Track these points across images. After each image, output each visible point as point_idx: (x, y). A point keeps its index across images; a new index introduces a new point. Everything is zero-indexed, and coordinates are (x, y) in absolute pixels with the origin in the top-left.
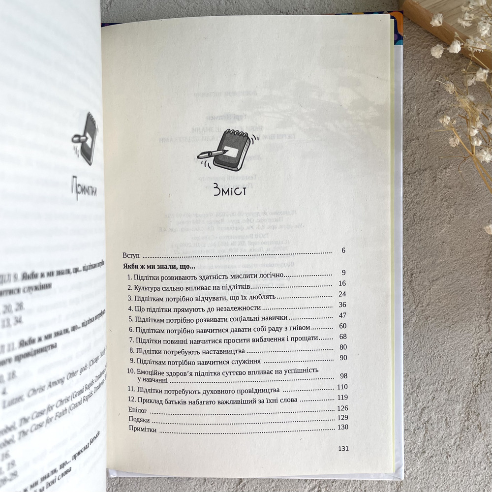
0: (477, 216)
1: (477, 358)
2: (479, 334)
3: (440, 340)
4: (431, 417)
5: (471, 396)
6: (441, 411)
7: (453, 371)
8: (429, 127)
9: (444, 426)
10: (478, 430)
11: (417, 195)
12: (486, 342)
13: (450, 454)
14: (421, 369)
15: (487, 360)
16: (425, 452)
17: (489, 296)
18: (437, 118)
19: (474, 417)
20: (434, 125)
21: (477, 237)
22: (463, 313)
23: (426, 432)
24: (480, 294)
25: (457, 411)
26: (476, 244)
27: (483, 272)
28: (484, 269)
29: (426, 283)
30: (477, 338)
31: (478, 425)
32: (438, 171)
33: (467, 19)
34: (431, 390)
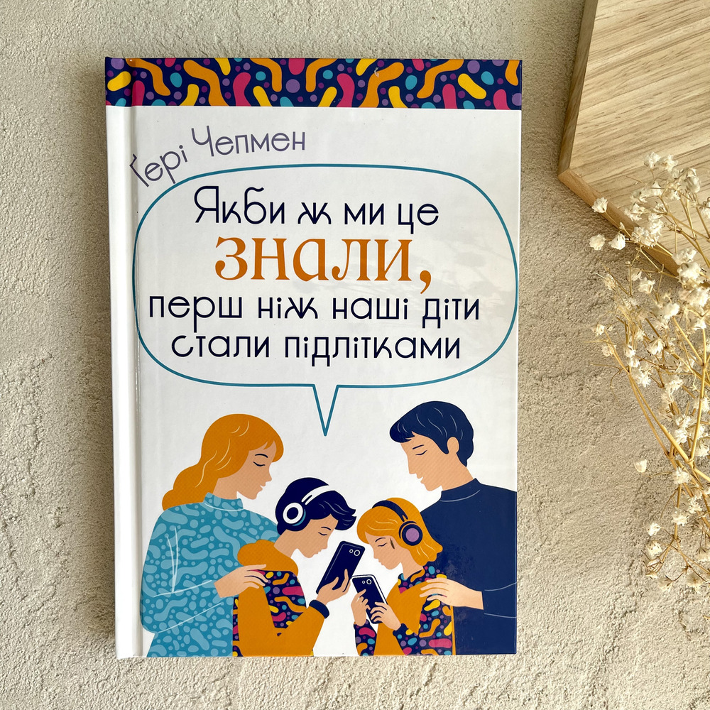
0: (629, 439)
1: (613, 616)
2: (617, 587)
3: (568, 589)
4: (547, 686)
5: (600, 664)
6: (560, 679)
7: (581, 630)
8: (581, 322)
9: (562, 699)
11: (558, 404)
12: (624, 598)
14: (540, 623)
15: (624, 621)
17: (634, 541)
18: (591, 313)
19: (600, 691)
20: (587, 320)
21: (627, 464)
22: (600, 558)
23: (539, 705)
24: (624, 537)
25: (580, 683)
26: (625, 474)
27: (629, 509)
28: (631, 505)
29: (558, 516)
30: (614, 591)
31: (605, 703)
32: (586, 377)
33: (635, 212)
34: (550, 652)
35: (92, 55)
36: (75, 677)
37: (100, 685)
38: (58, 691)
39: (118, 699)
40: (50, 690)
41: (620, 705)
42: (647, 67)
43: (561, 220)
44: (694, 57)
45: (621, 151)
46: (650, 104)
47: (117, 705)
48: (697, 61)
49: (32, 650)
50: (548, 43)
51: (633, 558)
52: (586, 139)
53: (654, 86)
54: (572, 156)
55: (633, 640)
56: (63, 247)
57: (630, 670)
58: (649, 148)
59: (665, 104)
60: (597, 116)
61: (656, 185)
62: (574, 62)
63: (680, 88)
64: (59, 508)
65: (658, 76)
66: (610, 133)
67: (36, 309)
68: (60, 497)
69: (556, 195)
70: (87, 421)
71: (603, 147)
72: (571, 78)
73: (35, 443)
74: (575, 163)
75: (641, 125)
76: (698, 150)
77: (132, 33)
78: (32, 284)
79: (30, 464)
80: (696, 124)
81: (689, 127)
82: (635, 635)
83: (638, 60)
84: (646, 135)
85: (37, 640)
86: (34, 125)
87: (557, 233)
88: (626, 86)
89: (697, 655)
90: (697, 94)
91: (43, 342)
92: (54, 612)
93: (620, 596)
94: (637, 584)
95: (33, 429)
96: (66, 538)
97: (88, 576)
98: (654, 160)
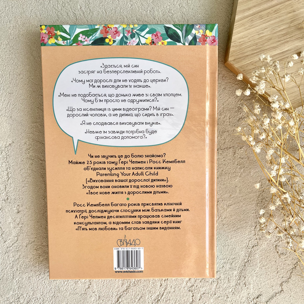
0: (255, 175)
1: (248, 248)
2: (250, 236)
3: (229, 237)
4: (221, 276)
5: (242, 267)
6: (226, 273)
7: (235, 254)
8: (235, 126)
9: (227, 281)
10: (245, 286)
11: (225, 160)
12: (253, 240)
13: (228, 296)
15: (253, 250)
16: (215, 294)
17: (257, 217)
18: (239, 122)
19: (243, 278)
20: (237, 125)
22: (243, 224)
23: (217, 284)
24: (253, 215)
25: (234, 275)
27: (255, 204)
28: (256, 202)
29: (225, 207)
31: (245, 283)
32: (237, 149)
33: (254, 79)
34: (222, 263)
35: (27, 15)
36: (27, 274)
37: (37, 277)
38: (20, 279)
39: (44, 282)
40: (17, 279)
41: (251, 284)
42: (261, 17)
43: (226, 83)
44: (281, 12)
45: (250, 54)
46: (263, 33)
47: (44, 285)
48: (283, 14)
49: (9, 263)
50: (220, 7)
51: (256, 224)
52: (236, 49)
53: (264, 25)
54: (230, 56)
55: (256, 257)
56: (17, 96)
57: (255, 270)
58: (262, 52)
59: (269, 33)
60: (240, 38)
61: (263, 68)
62: (231, 15)
63: (275, 26)
64: (18, 205)
65: (266, 21)
66: (245, 46)
67: (6, 123)
68: (19, 201)
69: (224, 72)
70: (29, 169)
71: (243, 52)
72: (230, 22)
73: (8, 179)
74: (231, 59)
75: (259, 42)
76: (283, 52)
77: (43, 5)
78: (4, 112)
79: (6, 187)
80: (282, 42)
81: (279, 43)
82: (257, 256)
83: (257, 14)
84: (261, 46)
85: (11, 259)
86: (3, 45)
87: (225, 88)
88: (252, 25)
89: (283, 264)
90: (283, 28)
91: (10, 136)
92: (18, 247)
93: (251, 240)
94: (258, 235)
95: (7, 173)
96: (21, 218)
97: (31, 233)
98: (263, 57)
